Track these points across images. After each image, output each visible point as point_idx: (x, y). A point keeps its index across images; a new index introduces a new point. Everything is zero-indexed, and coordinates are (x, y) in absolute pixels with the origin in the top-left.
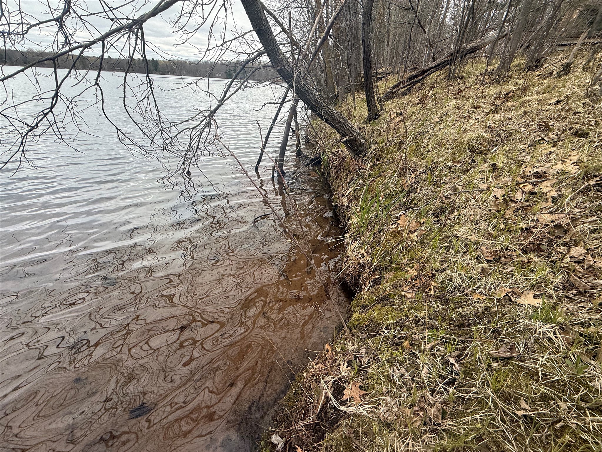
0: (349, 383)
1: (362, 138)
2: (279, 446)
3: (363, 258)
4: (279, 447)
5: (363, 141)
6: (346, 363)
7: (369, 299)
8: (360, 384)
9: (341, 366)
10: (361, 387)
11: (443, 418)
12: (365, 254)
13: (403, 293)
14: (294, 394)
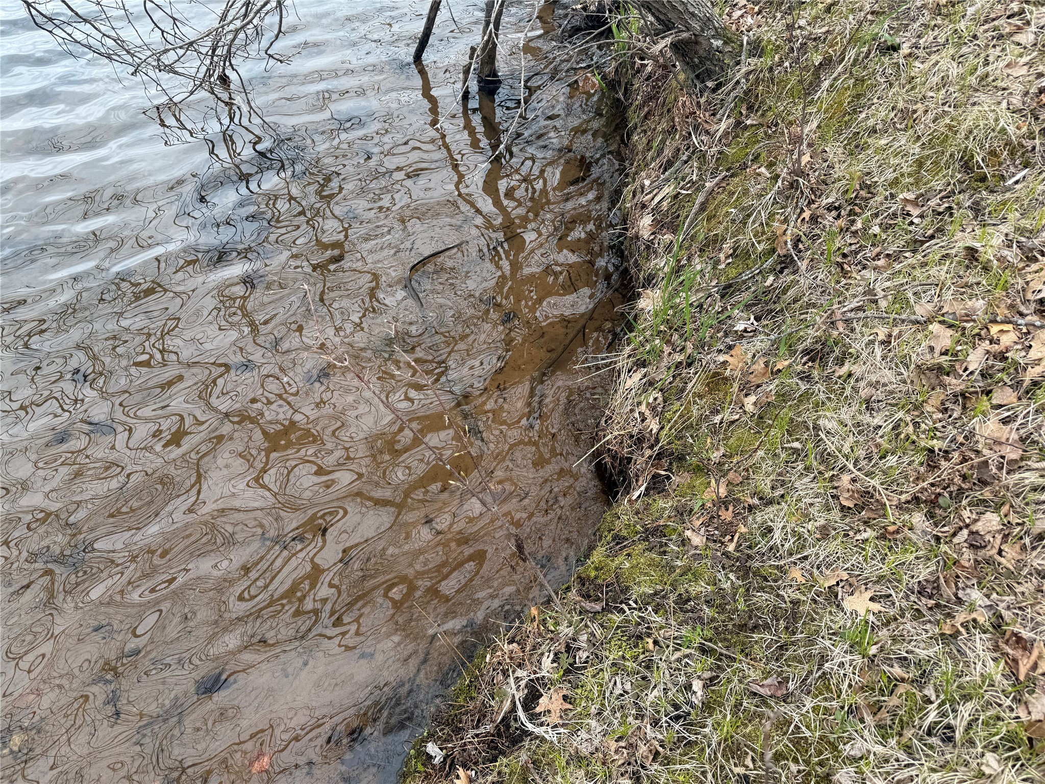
0: (549, 689)
1: (717, 36)
2: (437, 759)
3: (643, 421)
4: (436, 761)
5: (717, 43)
6: (552, 656)
7: (629, 525)
8: (565, 692)
9: (544, 658)
10: (565, 698)
11: (654, 760)
12: (647, 413)
13: (688, 533)
14: (468, 685)
